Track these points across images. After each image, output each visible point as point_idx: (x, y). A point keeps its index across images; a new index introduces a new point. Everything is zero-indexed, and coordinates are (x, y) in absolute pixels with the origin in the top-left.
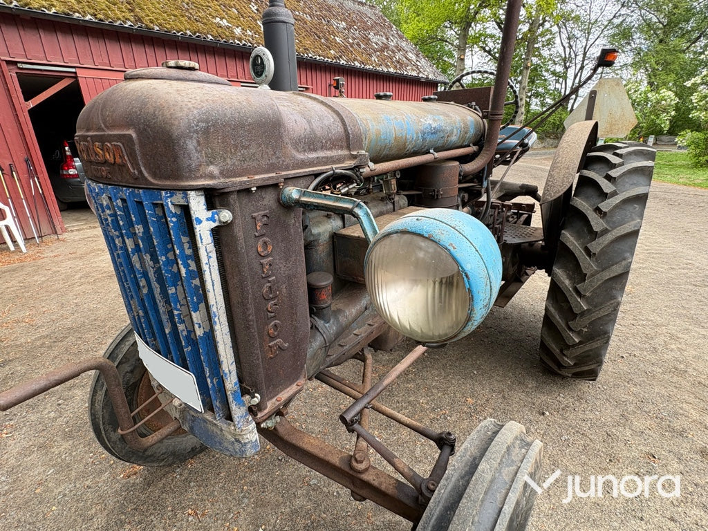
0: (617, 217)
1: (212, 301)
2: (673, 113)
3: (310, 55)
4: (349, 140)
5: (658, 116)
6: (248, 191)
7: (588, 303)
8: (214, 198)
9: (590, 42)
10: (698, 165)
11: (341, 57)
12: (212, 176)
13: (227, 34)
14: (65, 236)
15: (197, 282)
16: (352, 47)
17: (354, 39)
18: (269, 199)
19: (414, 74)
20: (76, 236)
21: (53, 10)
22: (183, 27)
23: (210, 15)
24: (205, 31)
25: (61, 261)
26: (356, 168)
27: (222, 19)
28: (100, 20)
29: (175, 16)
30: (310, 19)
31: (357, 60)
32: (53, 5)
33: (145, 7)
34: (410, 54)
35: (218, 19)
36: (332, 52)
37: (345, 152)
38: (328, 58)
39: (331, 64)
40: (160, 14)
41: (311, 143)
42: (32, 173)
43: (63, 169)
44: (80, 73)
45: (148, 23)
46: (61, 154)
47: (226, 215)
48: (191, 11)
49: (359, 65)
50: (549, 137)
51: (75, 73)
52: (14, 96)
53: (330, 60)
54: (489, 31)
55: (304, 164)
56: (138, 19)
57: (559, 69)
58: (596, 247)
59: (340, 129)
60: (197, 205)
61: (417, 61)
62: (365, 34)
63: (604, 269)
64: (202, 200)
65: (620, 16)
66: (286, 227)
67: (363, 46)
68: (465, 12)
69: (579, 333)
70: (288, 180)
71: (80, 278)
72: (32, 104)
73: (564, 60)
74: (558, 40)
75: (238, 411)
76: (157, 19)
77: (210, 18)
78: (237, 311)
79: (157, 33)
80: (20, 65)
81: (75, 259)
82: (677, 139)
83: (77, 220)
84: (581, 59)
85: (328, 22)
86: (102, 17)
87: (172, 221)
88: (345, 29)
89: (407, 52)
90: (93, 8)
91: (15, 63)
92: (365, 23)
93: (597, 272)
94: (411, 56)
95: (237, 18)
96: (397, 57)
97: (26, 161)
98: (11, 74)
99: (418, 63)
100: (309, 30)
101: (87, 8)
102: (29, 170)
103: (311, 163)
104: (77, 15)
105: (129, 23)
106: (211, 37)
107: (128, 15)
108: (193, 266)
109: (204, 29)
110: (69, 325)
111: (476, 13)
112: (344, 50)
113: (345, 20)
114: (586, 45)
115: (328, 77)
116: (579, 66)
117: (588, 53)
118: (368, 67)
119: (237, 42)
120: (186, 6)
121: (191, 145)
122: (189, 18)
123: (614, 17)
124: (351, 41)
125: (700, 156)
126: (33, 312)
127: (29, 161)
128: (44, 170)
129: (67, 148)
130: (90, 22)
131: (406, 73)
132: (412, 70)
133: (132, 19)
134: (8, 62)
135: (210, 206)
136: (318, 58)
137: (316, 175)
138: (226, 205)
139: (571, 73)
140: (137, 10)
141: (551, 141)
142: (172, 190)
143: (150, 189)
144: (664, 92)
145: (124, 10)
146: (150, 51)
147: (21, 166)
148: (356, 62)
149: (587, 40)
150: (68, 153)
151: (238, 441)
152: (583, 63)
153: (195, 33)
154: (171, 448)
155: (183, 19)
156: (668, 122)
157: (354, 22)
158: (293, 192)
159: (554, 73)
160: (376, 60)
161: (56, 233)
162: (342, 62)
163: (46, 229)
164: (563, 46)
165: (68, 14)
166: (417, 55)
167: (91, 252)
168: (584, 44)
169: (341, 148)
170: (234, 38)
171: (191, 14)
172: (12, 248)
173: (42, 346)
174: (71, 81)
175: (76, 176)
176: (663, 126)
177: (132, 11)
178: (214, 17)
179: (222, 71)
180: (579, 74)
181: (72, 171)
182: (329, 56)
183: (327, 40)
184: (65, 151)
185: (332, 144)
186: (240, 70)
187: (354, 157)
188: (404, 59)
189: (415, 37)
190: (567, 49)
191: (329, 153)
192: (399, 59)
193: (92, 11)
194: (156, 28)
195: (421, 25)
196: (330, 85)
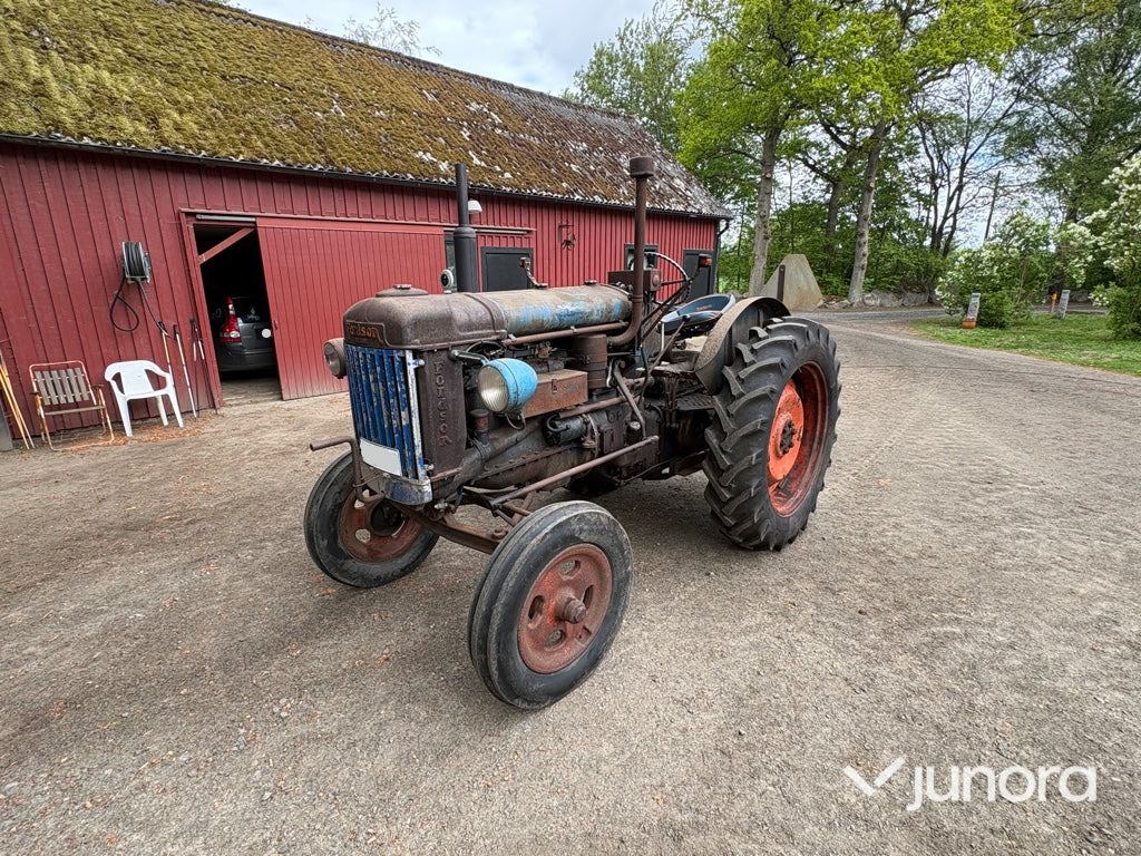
0: (752, 384)
1: (412, 404)
2: (1090, 258)
3: (534, 191)
4: (495, 323)
5: (1066, 261)
6: (433, 351)
7: (732, 459)
8: (417, 354)
9: (970, 152)
10: (1120, 337)
11: (576, 191)
12: (416, 344)
13: (431, 171)
14: (223, 411)
15: (405, 396)
16: (592, 176)
17: (597, 165)
18: (444, 355)
19: (680, 208)
20: (237, 411)
21: (241, 157)
22: (380, 168)
23: (411, 148)
24: (405, 170)
25: (225, 438)
26: (498, 340)
27: (425, 152)
28: (289, 165)
29: (371, 153)
30: (538, 142)
31: (598, 194)
32: (241, 152)
33: (337, 146)
34: (677, 181)
35: (421, 153)
36: (564, 185)
37: (492, 331)
38: (558, 193)
39: (561, 200)
40: (354, 153)
41: (470, 326)
42: (196, 336)
43: (224, 331)
44: (260, 223)
45: (340, 165)
46: (223, 314)
47: (422, 362)
48: (389, 146)
49: (600, 200)
50: (911, 290)
51: (255, 223)
52: (188, 250)
53: (560, 196)
54: (812, 138)
55: (464, 338)
56: (330, 161)
57: (926, 189)
58: (733, 408)
59: (489, 317)
60: (409, 357)
61: (687, 189)
62: (613, 157)
63: (740, 428)
64: (411, 355)
65: (1012, 114)
66: (452, 371)
67: (608, 174)
68: (771, 114)
69: (729, 488)
70: (453, 346)
71: (249, 454)
72: (204, 258)
73: (933, 177)
74: (922, 149)
75: (421, 472)
76: (350, 159)
77: (411, 152)
78: (424, 413)
79: (350, 175)
80: (199, 217)
81: (239, 435)
82: (1092, 296)
83: (235, 393)
84: (958, 176)
85: (563, 144)
86: (290, 161)
87: (396, 364)
88: (585, 152)
89: (672, 178)
90: (281, 152)
91: (194, 214)
92: (616, 141)
93: (735, 430)
94: (679, 183)
95: (444, 150)
96: (657, 186)
97: (192, 322)
98: (189, 227)
99: (688, 193)
100: (535, 157)
101: (275, 152)
102: (193, 331)
103: (469, 338)
104: (265, 161)
105: (319, 166)
106: (411, 177)
107: (319, 157)
108: (404, 387)
109: (403, 167)
110: (248, 495)
111: (787, 117)
112: (580, 181)
113: (586, 140)
114: (965, 156)
115: (558, 217)
116: (954, 186)
117: (968, 166)
118: (612, 202)
119: (442, 180)
120: (384, 140)
121: (408, 330)
122: (387, 155)
123: (1004, 116)
124: (592, 168)
125: (1122, 323)
126: (208, 483)
127: (195, 322)
128: (209, 332)
129: (230, 306)
130: (277, 167)
131: (667, 207)
132: (678, 202)
133: (323, 161)
134: (188, 214)
135: (414, 358)
136: (545, 194)
137: (471, 344)
138: (422, 358)
139: (943, 194)
140: (329, 150)
141: (914, 296)
142: (398, 350)
143: (388, 349)
144: (1074, 228)
145: (315, 151)
146: (339, 196)
147: (186, 328)
148: (596, 197)
149: (966, 148)
150: (231, 312)
151: (420, 491)
152: (961, 181)
153: (393, 173)
154: (361, 571)
155: (379, 157)
156: (1083, 272)
157: (600, 141)
158: (455, 352)
159: (918, 195)
160: (626, 192)
161: (214, 407)
162: (577, 197)
163: (204, 403)
164: (929, 155)
165: (256, 161)
166: (688, 182)
167: (257, 428)
168: (962, 154)
169: (489, 328)
170: (438, 175)
171: (389, 149)
172: (166, 423)
173: (225, 510)
174: (250, 231)
175: (238, 339)
176: (1074, 276)
177: (322, 151)
178: (416, 151)
179: (421, 213)
180: (956, 197)
181: (234, 334)
182: (561, 190)
183: (559, 168)
184: (228, 310)
185: (484, 327)
186: (444, 212)
187: (497, 334)
188: (667, 188)
189: (698, 149)
190: (936, 162)
191: (480, 332)
192: (660, 188)
193: (279, 155)
194: (349, 170)
195: (707, 132)
196: (561, 227)
